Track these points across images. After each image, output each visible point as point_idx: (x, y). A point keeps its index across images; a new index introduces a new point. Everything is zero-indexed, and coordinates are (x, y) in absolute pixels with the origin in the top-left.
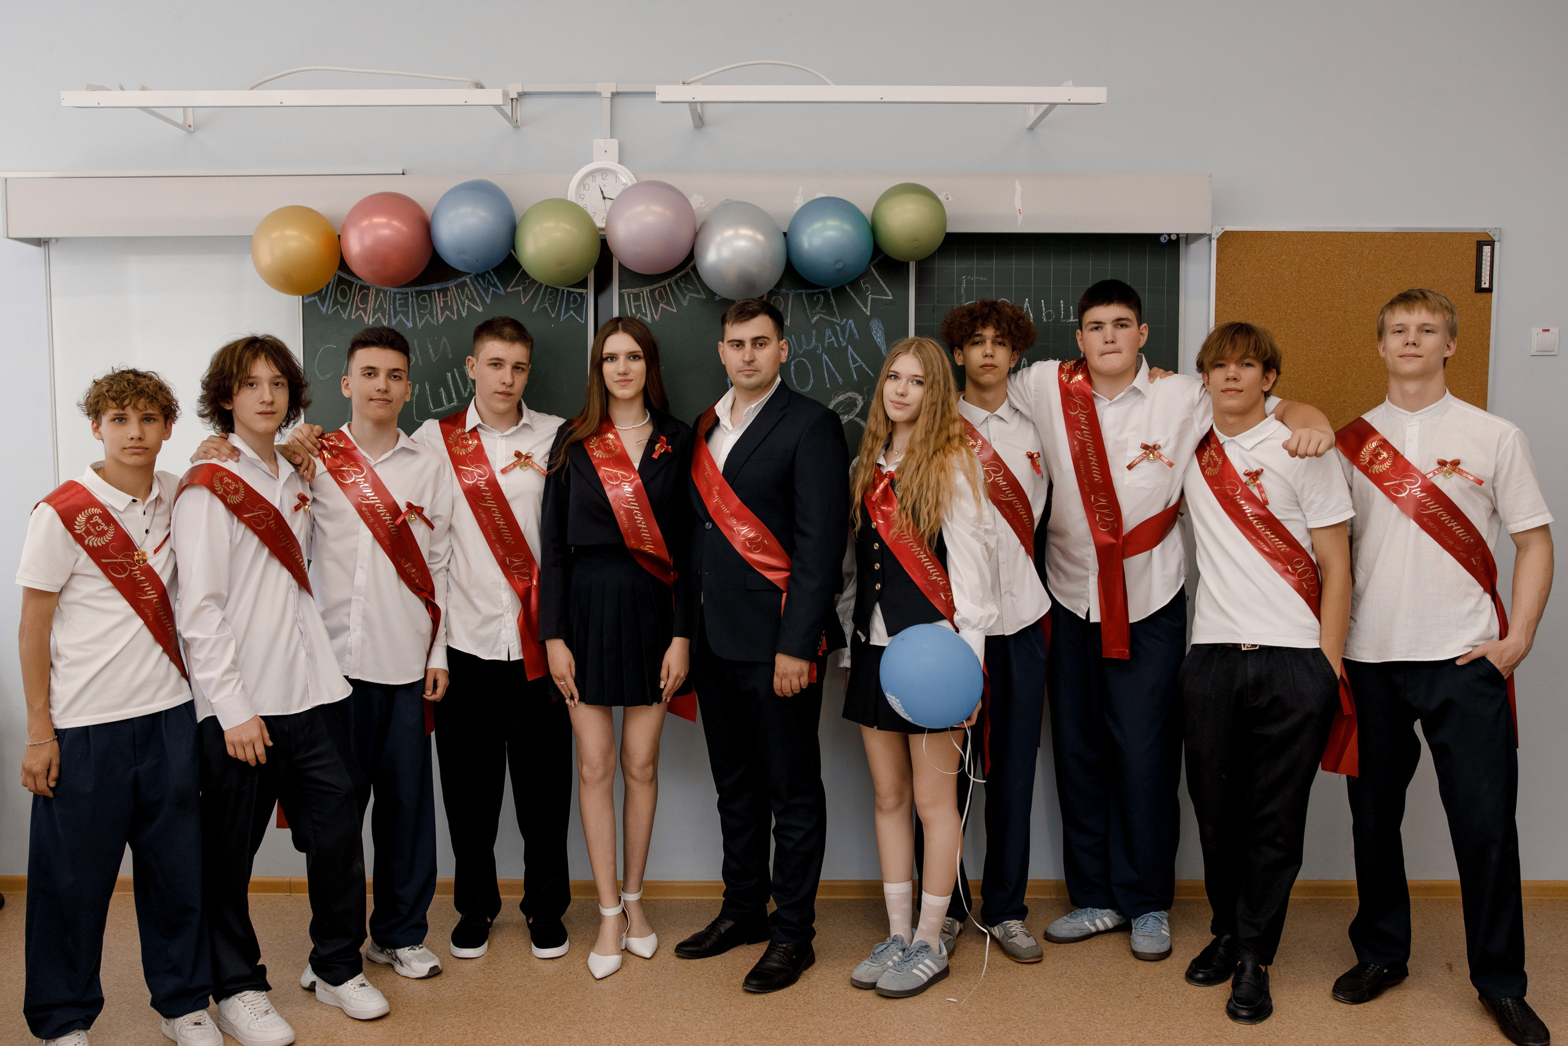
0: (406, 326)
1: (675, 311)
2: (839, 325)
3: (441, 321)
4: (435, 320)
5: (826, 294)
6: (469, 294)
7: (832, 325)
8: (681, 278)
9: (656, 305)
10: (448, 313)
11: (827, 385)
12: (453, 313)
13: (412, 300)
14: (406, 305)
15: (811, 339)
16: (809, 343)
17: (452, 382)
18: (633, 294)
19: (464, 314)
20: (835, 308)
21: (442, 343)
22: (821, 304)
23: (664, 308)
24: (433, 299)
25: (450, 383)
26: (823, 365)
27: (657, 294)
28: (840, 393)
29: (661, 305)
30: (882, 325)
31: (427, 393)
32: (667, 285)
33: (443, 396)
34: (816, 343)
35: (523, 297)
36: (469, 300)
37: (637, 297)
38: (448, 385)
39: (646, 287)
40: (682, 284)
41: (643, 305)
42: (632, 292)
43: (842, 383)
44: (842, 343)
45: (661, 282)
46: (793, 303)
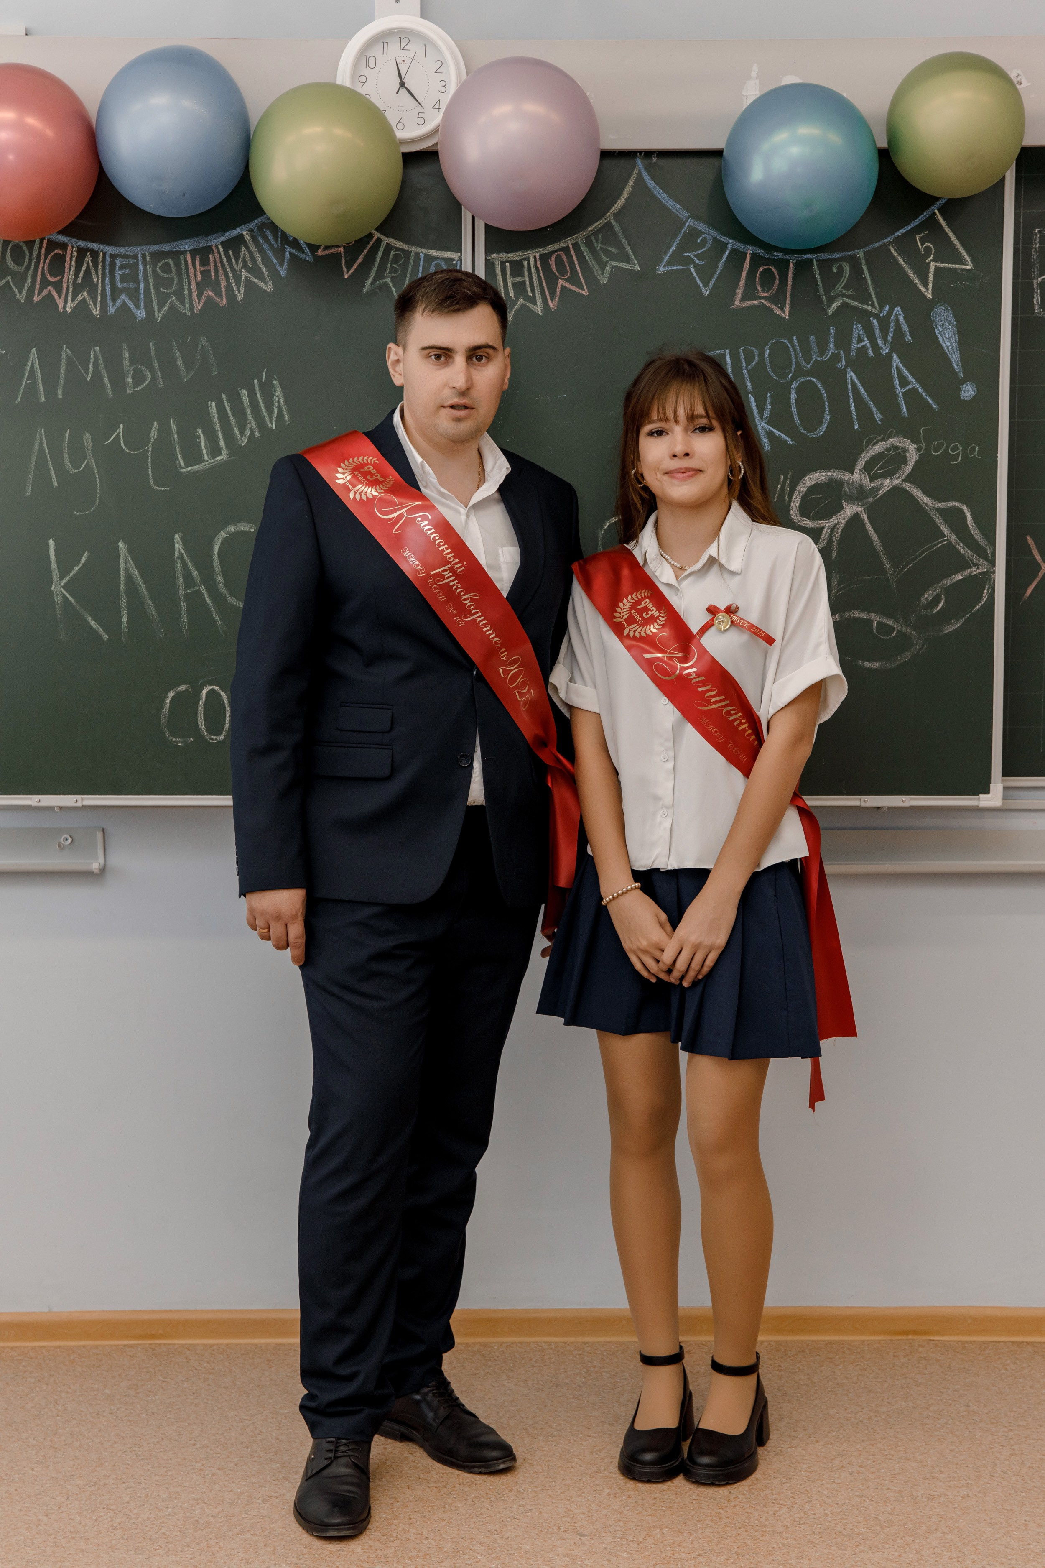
0: (134, 316)
1: (585, 293)
2: (876, 316)
3: (198, 307)
5: (854, 262)
6: (248, 259)
7: (864, 317)
8: (596, 233)
9: (552, 281)
10: (210, 293)
11: (853, 424)
12: (219, 294)
13: (145, 269)
14: (132, 278)
15: (827, 343)
16: (823, 349)
17: (219, 417)
18: (510, 262)
19: (240, 296)
20: (871, 286)
21: (199, 347)
22: (846, 280)
23: (566, 287)
24: (183, 268)
25: (216, 420)
26: (847, 389)
27: (554, 263)
28: (877, 439)
29: (561, 282)
30: (955, 316)
31: (172, 438)
32: (571, 246)
33: (203, 444)
34: (836, 350)
35: (346, 266)
36: (249, 270)
37: (517, 267)
38: (212, 424)
39: (533, 250)
40: (597, 244)
41: (528, 283)
42: (509, 259)
43: (880, 421)
44: (882, 348)
45: (559, 241)
46: (794, 278)
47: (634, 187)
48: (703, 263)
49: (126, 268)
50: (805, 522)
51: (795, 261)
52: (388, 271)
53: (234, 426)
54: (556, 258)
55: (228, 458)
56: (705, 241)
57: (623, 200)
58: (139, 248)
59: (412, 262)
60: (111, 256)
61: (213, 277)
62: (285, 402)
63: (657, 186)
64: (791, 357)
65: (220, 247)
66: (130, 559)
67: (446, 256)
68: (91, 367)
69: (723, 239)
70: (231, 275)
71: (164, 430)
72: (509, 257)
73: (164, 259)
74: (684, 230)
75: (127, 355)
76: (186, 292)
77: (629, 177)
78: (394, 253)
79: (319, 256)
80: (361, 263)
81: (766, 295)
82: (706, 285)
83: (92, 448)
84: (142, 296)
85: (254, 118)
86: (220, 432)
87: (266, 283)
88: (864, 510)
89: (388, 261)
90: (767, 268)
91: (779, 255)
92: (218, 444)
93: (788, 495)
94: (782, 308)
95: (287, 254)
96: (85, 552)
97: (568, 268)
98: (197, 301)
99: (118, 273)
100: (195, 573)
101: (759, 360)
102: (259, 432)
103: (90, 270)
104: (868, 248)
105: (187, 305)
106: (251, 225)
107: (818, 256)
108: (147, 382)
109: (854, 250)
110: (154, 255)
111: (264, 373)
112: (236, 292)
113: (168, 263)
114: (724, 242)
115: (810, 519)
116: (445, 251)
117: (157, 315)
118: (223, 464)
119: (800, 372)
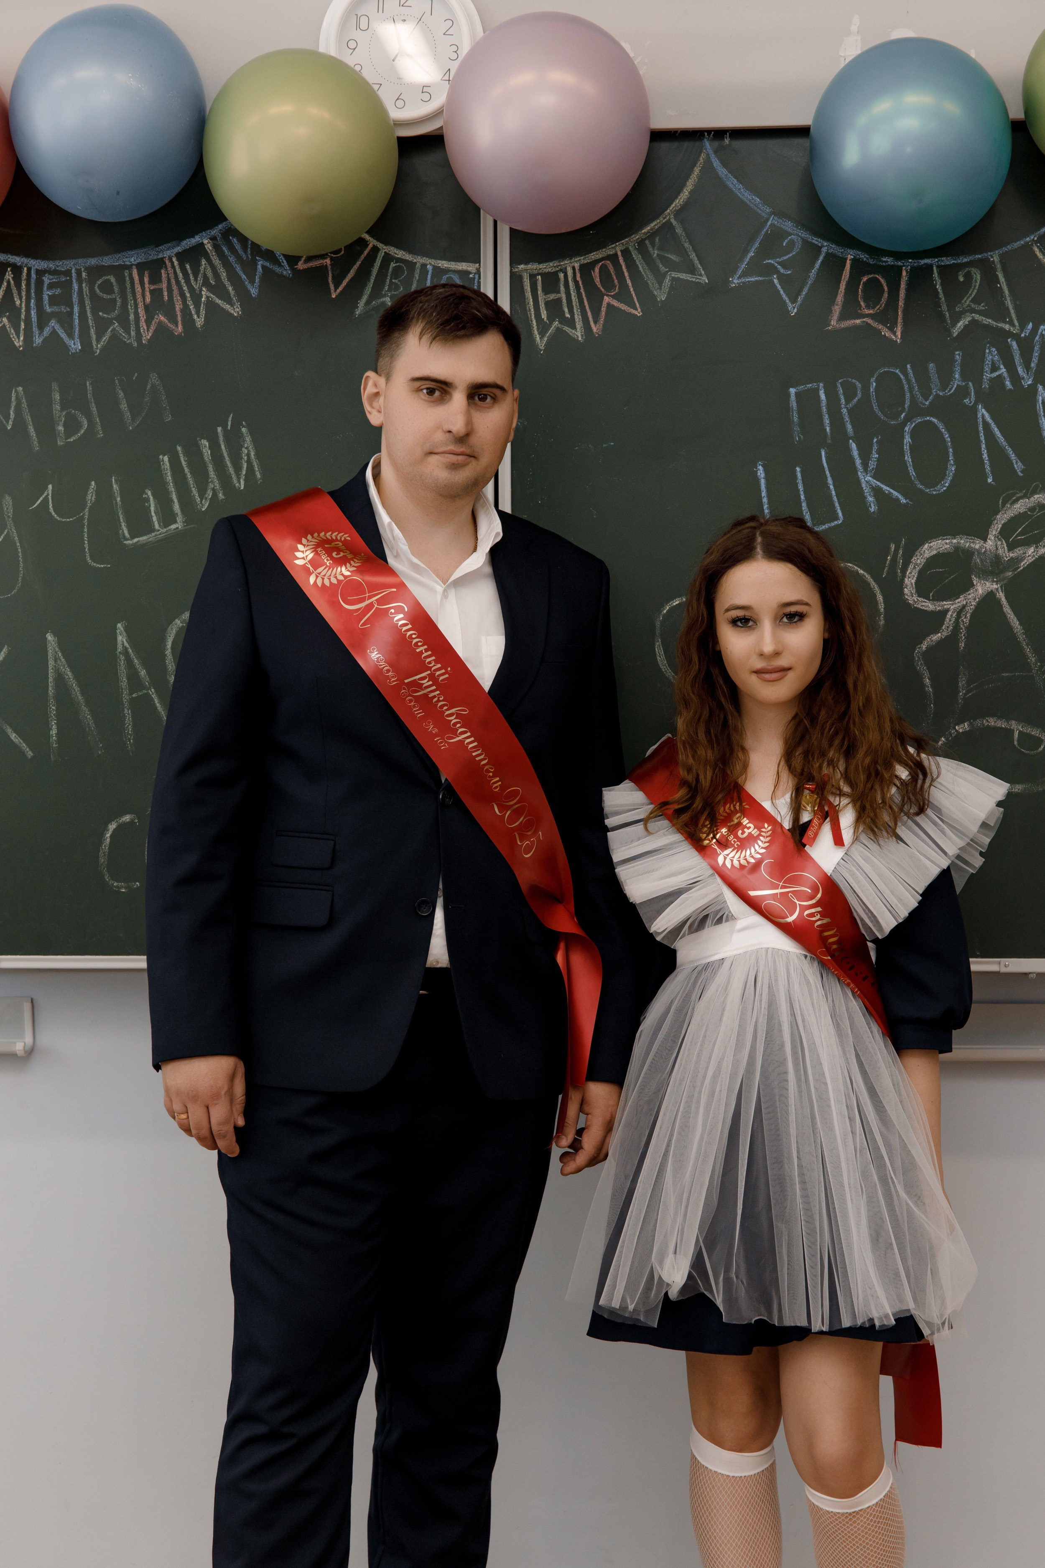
0: (67, 348)
1: (638, 313)
2: (1016, 337)
3: (146, 335)
4: (132, 337)
5: (987, 268)
6: (209, 274)
7: (1000, 339)
8: (652, 236)
9: (595, 299)
10: (162, 317)
11: (986, 477)
12: (174, 319)
13: (81, 288)
14: (64, 300)
15: (952, 372)
16: (946, 381)
17: (173, 475)
18: (542, 275)
19: (199, 322)
20: (1008, 299)
21: (149, 387)
22: (976, 291)
23: (613, 306)
24: (128, 285)
25: (169, 478)
26: (978, 432)
27: (598, 275)
28: (1018, 495)
29: (606, 299)
31: (114, 502)
32: (619, 253)
33: (152, 509)
34: (963, 381)
35: (334, 283)
36: (211, 288)
37: (551, 282)
38: (164, 483)
39: (571, 259)
40: (653, 250)
41: (564, 301)
42: (541, 271)
43: (1022, 472)
44: (1023, 378)
45: (605, 247)
46: (908, 290)
47: (700, 177)
48: (789, 272)
49: (56, 287)
50: (924, 604)
51: (909, 267)
52: (386, 288)
53: (192, 486)
54: (600, 269)
55: (185, 526)
56: (792, 243)
57: (687, 194)
58: (72, 262)
59: (417, 276)
60: (38, 272)
61: (166, 298)
62: (257, 455)
63: (730, 175)
64: (904, 391)
65: (174, 259)
66: (60, 655)
67: (460, 268)
68: (12, 413)
69: (816, 241)
70: (188, 295)
71: (104, 491)
72: (540, 269)
73: (105, 275)
74: (765, 230)
75: (57, 396)
76: (132, 317)
77: (695, 165)
78: (394, 265)
79: (300, 270)
80: (352, 278)
81: (871, 312)
82: (794, 301)
83: (13, 515)
84: (77, 322)
85: (210, 94)
86: (174, 493)
87: (232, 305)
88: (1001, 587)
89: (387, 276)
90: (873, 278)
91: (889, 260)
92: (171, 508)
93: (901, 569)
94: (892, 329)
95: (259, 268)
96: (4, 646)
97: (616, 281)
98: (145, 328)
99: (46, 294)
100: (143, 673)
101: (862, 396)
102: (224, 494)
103: (11, 290)
104: (1005, 249)
105: (133, 333)
106: (215, 232)
107: (939, 261)
108: (82, 432)
109: (986, 252)
110: (89, 270)
111: (230, 419)
112: (195, 317)
113: (109, 280)
114: (816, 246)
115: (929, 600)
116: (459, 262)
117: (95, 347)
118: (178, 534)
119: (916, 410)
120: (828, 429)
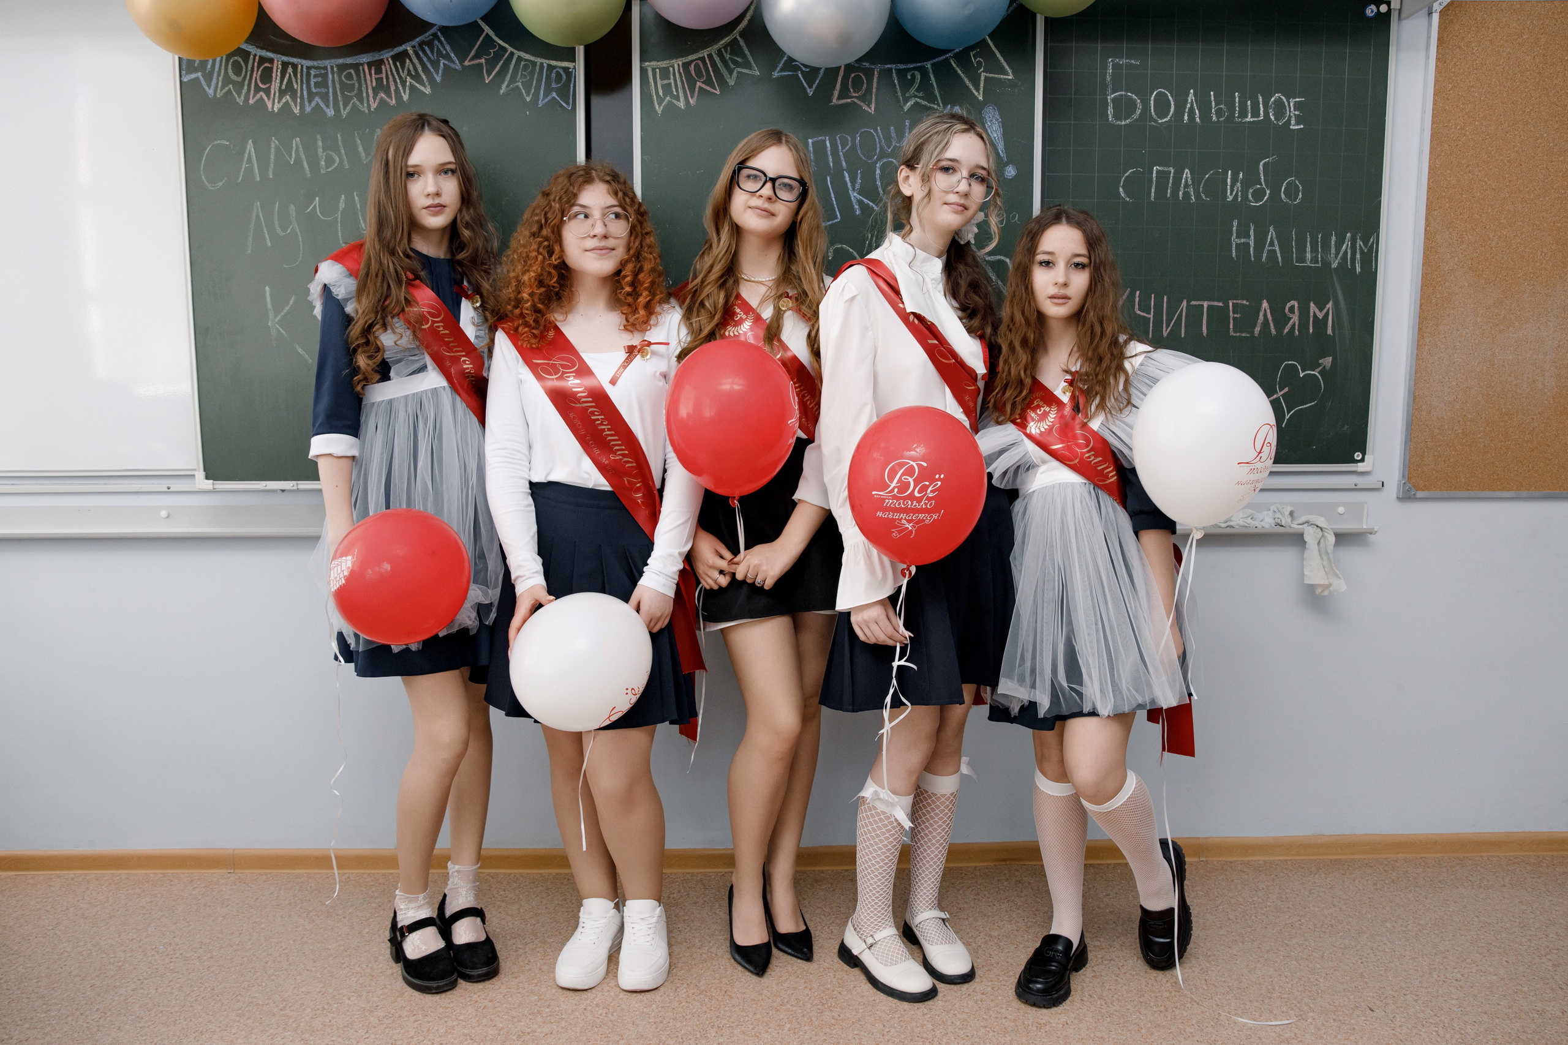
0: (325, 114)
1: (718, 92)
3: (374, 106)
4: (365, 105)
5: (924, 71)
6: (411, 68)
8: (725, 47)
9: (691, 82)
10: (383, 95)
12: (390, 96)
13: (333, 77)
14: (323, 84)
18: (660, 69)
19: (406, 98)
20: (936, 90)
22: (917, 85)
23: (702, 88)
24: (362, 76)
27: (693, 69)
29: (698, 84)
30: (1000, 114)
31: (356, 208)
32: (706, 56)
36: (412, 77)
37: (665, 73)
39: (676, 59)
40: (726, 54)
41: (673, 84)
42: (659, 66)
45: (697, 52)
46: (878, 83)
47: (755, 11)
48: (808, 69)
49: (318, 78)
51: (879, 69)
54: (695, 66)
57: (746, 21)
58: (328, 61)
60: (308, 67)
64: (876, 143)
68: (292, 154)
70: (398, 81)
73: (347, 69)
75: (320, 143)
76: (364, 95)
78: (524, 63)
81: (856, 95)
82: (810, 87)
83: (295, 216)
84: (331, 98)
87: (425, 87)
90: (858, 74)
91: (865, 64)
94: (869, 106)
95: (442, 65)
96: (292, 296)
97: (704, 73)
98: (373, 101)
99: (313, 81)
101: (852, 145)
103: (291, 80)
104: (933, 61)
106: (415, 42)
107: (896, 66)
108: (336, 165)
109: (923, 62)
113: (350, 72)
117: (342, 112)
119: (883, 154)
120: (831, 164)
